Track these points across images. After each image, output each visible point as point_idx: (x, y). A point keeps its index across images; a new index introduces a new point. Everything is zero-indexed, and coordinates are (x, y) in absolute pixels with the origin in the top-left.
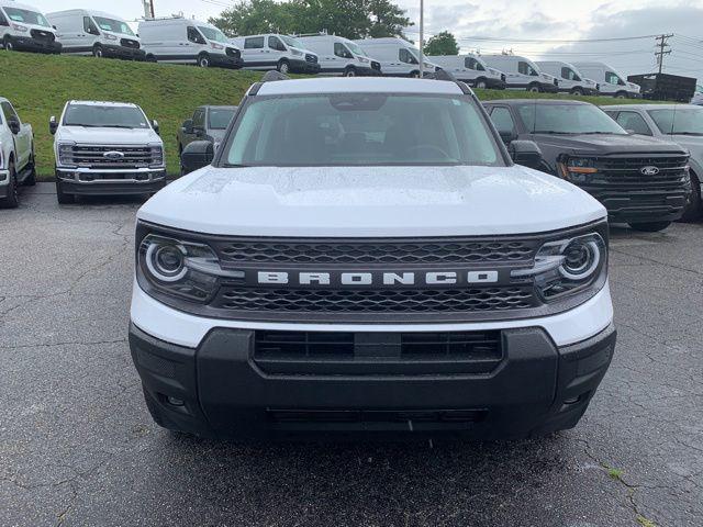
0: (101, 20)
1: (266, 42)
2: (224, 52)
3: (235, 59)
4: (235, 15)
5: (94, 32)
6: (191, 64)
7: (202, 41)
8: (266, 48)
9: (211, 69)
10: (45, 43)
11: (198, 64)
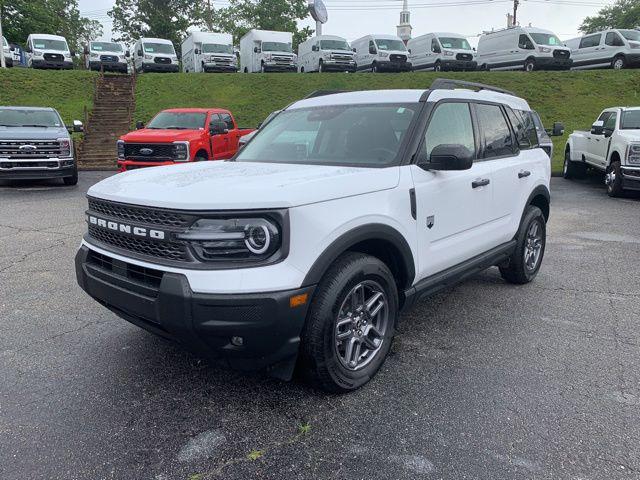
0: (444, 40)
1: (603, 39)
2: (551, 55)
3: (562, 61)
4: (616, 11)
5: (437, 50)
6: (518, 70)
7: (531, 47)
8: (602, 44)
9: (535, 73)
10: (399, 65)
11: (524, 69)
